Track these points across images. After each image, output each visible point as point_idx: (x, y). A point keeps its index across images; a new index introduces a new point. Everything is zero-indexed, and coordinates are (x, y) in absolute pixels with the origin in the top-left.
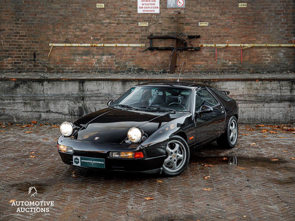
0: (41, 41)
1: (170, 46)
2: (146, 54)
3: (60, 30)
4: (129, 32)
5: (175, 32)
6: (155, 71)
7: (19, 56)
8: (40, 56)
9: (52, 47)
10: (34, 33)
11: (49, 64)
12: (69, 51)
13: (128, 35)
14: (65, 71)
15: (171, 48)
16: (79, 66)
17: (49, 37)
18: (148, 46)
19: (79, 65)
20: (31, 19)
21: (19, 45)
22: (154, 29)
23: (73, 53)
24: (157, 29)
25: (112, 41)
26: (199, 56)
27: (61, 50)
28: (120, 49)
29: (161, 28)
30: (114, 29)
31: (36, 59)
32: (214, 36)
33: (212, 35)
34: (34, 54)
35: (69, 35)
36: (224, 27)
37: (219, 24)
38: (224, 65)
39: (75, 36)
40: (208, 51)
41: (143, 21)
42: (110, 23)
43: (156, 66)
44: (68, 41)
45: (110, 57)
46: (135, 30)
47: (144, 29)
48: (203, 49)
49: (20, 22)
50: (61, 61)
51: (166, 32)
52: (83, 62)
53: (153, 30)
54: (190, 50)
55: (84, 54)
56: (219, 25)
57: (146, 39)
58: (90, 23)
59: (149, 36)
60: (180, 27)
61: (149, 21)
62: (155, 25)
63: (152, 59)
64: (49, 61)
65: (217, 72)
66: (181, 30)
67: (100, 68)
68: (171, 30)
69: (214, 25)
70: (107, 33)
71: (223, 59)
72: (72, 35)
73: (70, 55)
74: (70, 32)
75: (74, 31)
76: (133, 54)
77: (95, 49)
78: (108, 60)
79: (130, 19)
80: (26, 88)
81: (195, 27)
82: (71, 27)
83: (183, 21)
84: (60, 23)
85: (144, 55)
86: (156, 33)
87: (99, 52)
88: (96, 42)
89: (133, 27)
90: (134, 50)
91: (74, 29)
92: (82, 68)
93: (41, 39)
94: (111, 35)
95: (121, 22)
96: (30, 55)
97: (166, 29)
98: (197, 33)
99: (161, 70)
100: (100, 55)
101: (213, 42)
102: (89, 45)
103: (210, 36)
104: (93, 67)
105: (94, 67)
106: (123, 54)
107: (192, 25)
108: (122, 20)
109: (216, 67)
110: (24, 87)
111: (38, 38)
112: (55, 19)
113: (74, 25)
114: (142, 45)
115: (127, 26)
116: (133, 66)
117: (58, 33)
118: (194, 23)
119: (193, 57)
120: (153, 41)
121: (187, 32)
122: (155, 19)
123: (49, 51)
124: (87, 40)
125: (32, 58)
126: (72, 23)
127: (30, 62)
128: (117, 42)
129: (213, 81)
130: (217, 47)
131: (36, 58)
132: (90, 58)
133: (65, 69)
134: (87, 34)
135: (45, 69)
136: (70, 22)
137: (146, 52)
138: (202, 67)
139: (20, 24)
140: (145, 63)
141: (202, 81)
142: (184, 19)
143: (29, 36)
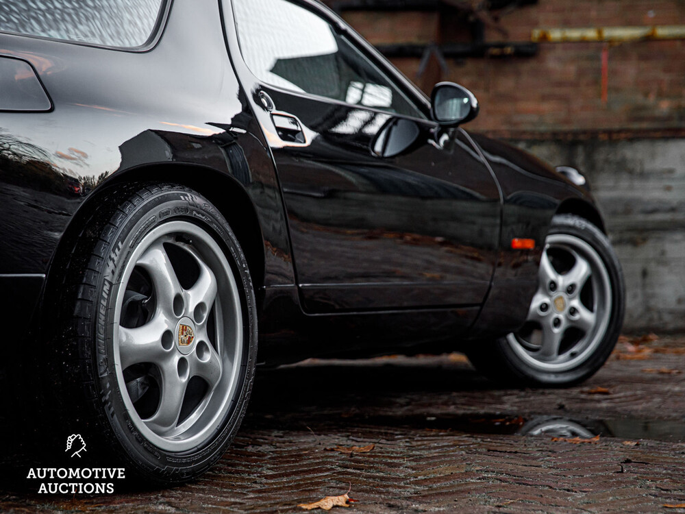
26: (535, 78)
40: (569, 56)
48: (549, 50)
71: (634, 91)
101: (590, 18)
109: (606, 125)
130: (606, 40)
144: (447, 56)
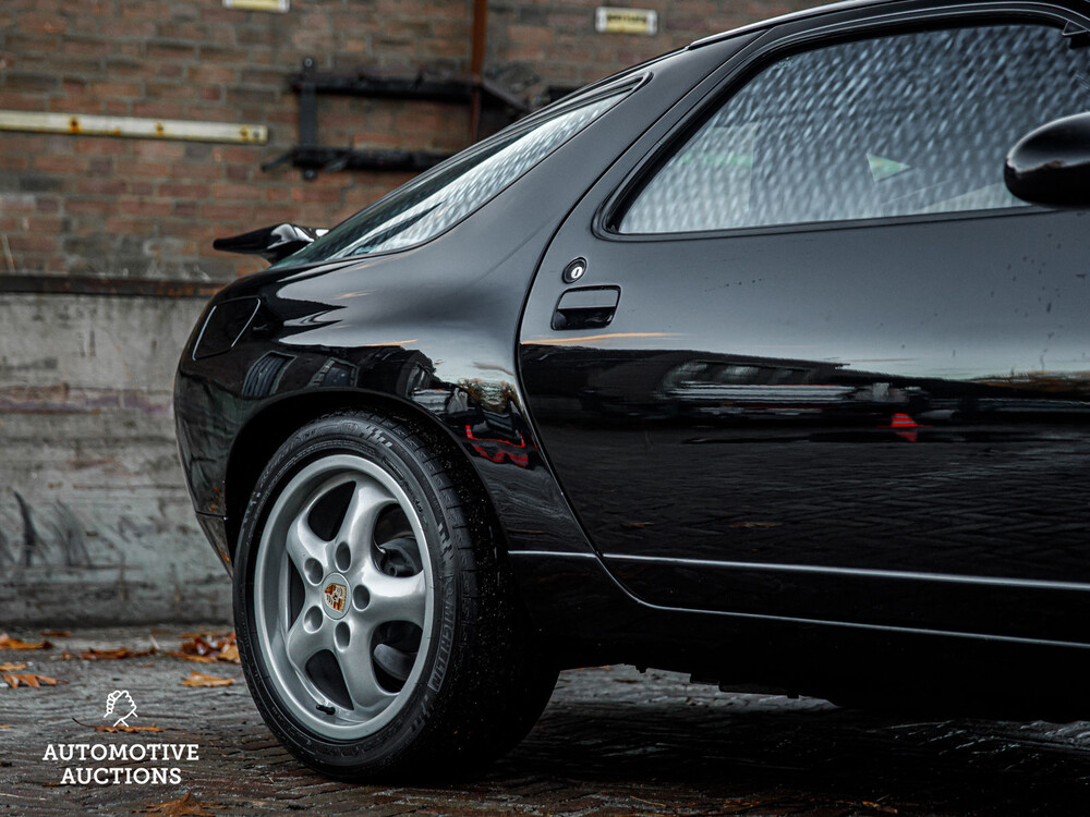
2: (277, 189)
4: (163, 39)
5: (454, 57)
13: (156, 63)
18: (288, 139)
22: (326, 30)
24: (342, 35)
25: (45, 97)
28: (96, 151)
29: (366, 27)
30: (62, 14)
45: (29, 199)
46: (204, 29)
47: (261, 28)
51: (399, 55)
53: (321, 39)
57: (272, 93)
59: (294, 75)
62: (326, 8)
68: (434, 48)
70: (9, 39)
76: (191, 187)
78: (13, 225)
86: (335, 57)
89: (191, 11)
90: (192, 162)
94: (35, 53)
97: (398, 36)
98: (587, 73)
106: (123, 186)
107: (555, 22)
114: (251, 130)
118: (570, 12)
120: (321, 112)
128: (84, 103)
137: (276, 178)
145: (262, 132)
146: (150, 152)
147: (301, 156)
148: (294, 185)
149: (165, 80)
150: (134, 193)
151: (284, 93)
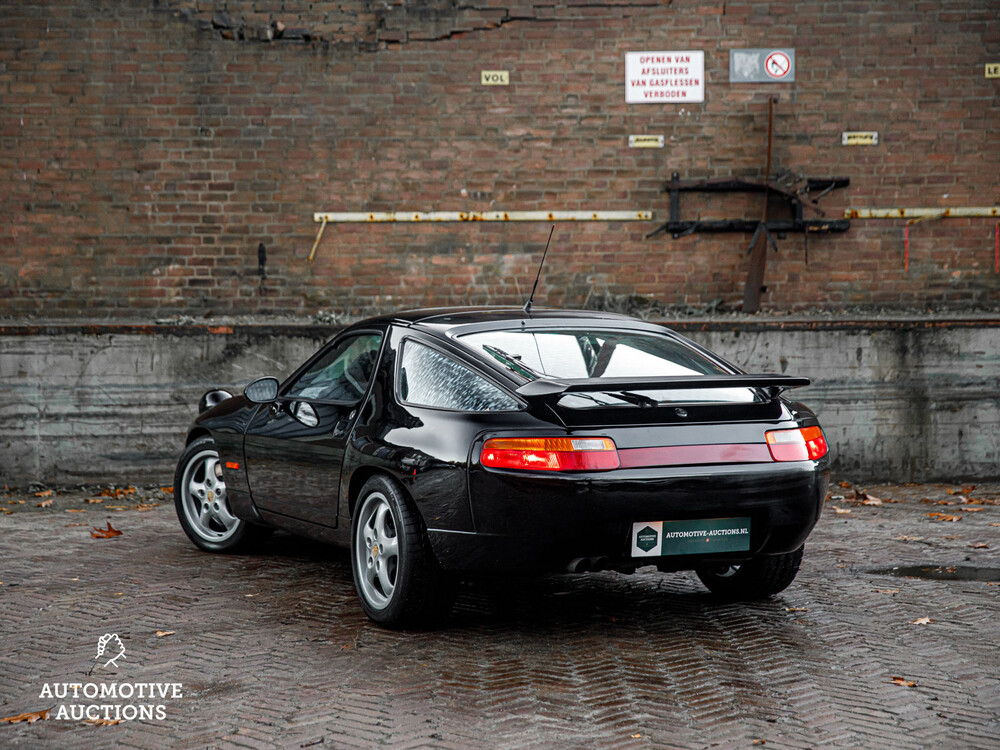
0: (284, 206)
1: (743, 218)
2: (657, 245)
3: (352, 163)
4: (597, 168)
5: (758, 166)
6: (689, 305)
7: (209, 256)
8: (282, 256)
9: (324, 225)
10: (259, 175)
11: (314, 285)
12: (383, 240)
13: (593, 180)
14: (367, 308)
15: (747, 223)
16: (418, 292)
17: (312, 191)
18: (664, 217)
19: (419, 286)
20: (250, 127)
21: (206, 219)
22: (685, 156)
23: (397, 244)
24: (694, 158)
25: (536, 202)
26: (845, 249)
27: (355, 234)
28: (560, 230)
29: (707, 152)
30: (545, 158)
31: (266, 268)
32: (897, 180)
33: (889, 178)
34: (262, 252)
35: (385, 180)
36: (933, 147)
37: (914, 136)
38: (933, 281)
39: (404, 184)
40: (874, 232)
41: (646, 129)
42: (528, 139)
43: (690, 288)
44: (381, 203)
45: (528, 256)
46: (618, 161)
47: (649, 157)
48: (858, 226)
49: (211, 139)
50: (356, 274)
51: (725, 167)
52: (431, 277)
53: (682, 161)
54: (813, 232)
55: (436, 248)
56: (915, 142)
57: (655, 192)
58: (458, 140)
59: (668, 182)
60: (778, 149)
61: (667, 131)
62: (686, 144)
63: (678, 263)
64: (313, 274)
65: (911, 306)
66: (781, 160)
67: (494, 299)
68: (746, 162)
69: (898, 140)
70: (518, 174)
71: (931, 263)
72: (394, 184)
73: (388, 253)
74: (388, 170)
75: (402, 167)
76: (612, 246)
77: (475, 231)
78: (520, 270)
79: (598, 123)
80: (266, 359)
81: (828, 148)
82: (392, 153)
83: (788, 128)
84: (352, 142)
85: (648, 250)
86: (690, 171)
87: (488, 241)
88: (479, 204)
89: (613, 152)
90: (612, 232)
91: (401, 162)
92: (430, 297)
93: (286, 197)
94: (531, 180)
95: (568, 134)
96: (246, 254)
97: (725, 157)
98: (836, 170)
99: (710, 302)
100: (494, 250)
101: (894, 200)
102: (456, 216)
103: (882, 181)
104: (466, 295)
105: (470, 293)
106: (576, 246)
107: (817, 142)
108: (571, 128)
109: (907, 291)
110: (259, 355)
111: (274, 195)
112: (335, 125)
113: (402, 145)
114: (643, 214)
115: (589, 149)
116: (610, 289)
117: (346, 176)
118: (826, 136)
119: (821, 255)
120: (682, 201)
121: (802, 168)
122: (688, 122)
123: (313, 239)
124: (448, 198)
125: (252, 264)
126: (394, 141)
127: (246, 277)
128: (556, 205)
129: (934, 326)
130: (907, 218)
131: (267, 262)
132: (459, 261)
133: (370, 303)
134: (446, 178)
135: (297, 304)
136: (386, 138)
137: (657, 239)
138: (856, 291)
139: (212, 144)
140: (653, 279)
141: (893, 329)
142: (790, 121)
143: (242, 188)
144: (772, 231)
145: (650, 214)
146: (590, 229)
147: (671, 227)
148: (667, 241)
149: (598, 189)
150: (582, 250)
151: (661, 192)
